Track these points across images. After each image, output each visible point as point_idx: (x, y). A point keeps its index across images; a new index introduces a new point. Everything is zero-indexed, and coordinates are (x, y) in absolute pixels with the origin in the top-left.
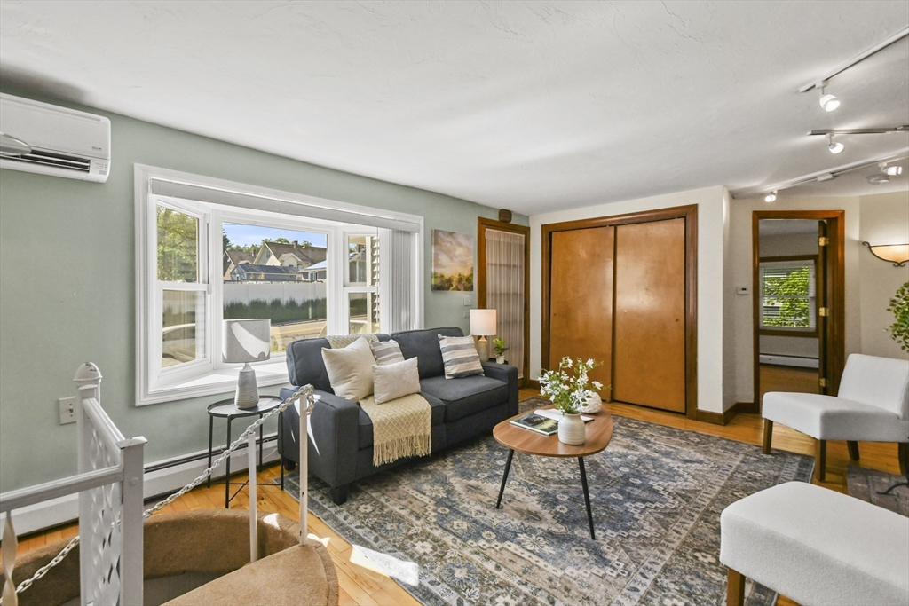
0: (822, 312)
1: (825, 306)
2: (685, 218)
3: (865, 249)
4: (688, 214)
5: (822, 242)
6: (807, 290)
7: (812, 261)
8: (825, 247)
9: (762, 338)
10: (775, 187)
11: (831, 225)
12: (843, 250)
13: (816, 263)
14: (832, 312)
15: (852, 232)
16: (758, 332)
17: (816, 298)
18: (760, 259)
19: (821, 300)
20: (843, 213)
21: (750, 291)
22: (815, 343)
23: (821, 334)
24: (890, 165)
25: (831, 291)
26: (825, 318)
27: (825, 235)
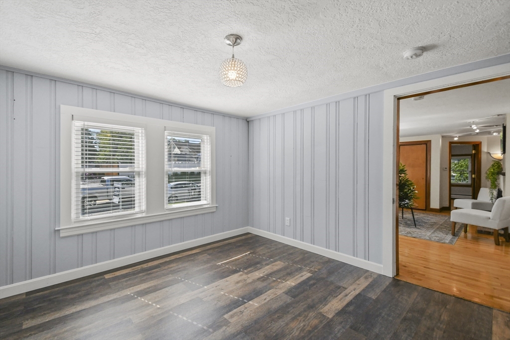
0: (473, 176)
1: (474, 174)
2: (426, 144)
3: (489, 154)
4: (427, 144)
5: (474, 152)
6: (468, 168)
7: (470, 157)
8: (475, 154)
9: (452, 188)
10: (458, 135)
11: (477, 146)
12: (481, 155)
13: (472, 157)
14: (477, 176)
15: (484, 149)
16: (451, 185)
17: (471, 171)
18: (452, 155)
19: (473, 172)
20: (481, 142)
21: (448, 169)
22: (470, 189)
23: (473, 185)
24: (494, 132)
25: (476, 169)
26: (474, 178)
27: (474, 150)
